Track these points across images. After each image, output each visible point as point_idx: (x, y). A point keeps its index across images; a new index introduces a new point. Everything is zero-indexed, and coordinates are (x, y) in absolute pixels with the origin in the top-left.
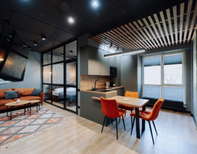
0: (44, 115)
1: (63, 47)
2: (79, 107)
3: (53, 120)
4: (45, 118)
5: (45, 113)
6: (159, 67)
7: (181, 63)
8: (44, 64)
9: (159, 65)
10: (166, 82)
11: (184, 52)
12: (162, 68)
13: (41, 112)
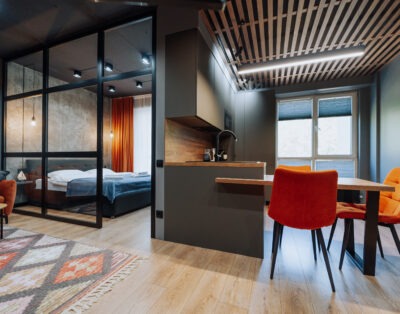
0: (31, 252)
1: (95, 36)
2: (160, 214)
3: (79, 266)
4: (38, 265)
5: (30, 247)
6: (309, 122)
7: (348, 114)
8: (10, 93)
9: (309, 117)
10: (321, 152)
11: (355, 94)
12: (315, 124)
13: (15, 246)
